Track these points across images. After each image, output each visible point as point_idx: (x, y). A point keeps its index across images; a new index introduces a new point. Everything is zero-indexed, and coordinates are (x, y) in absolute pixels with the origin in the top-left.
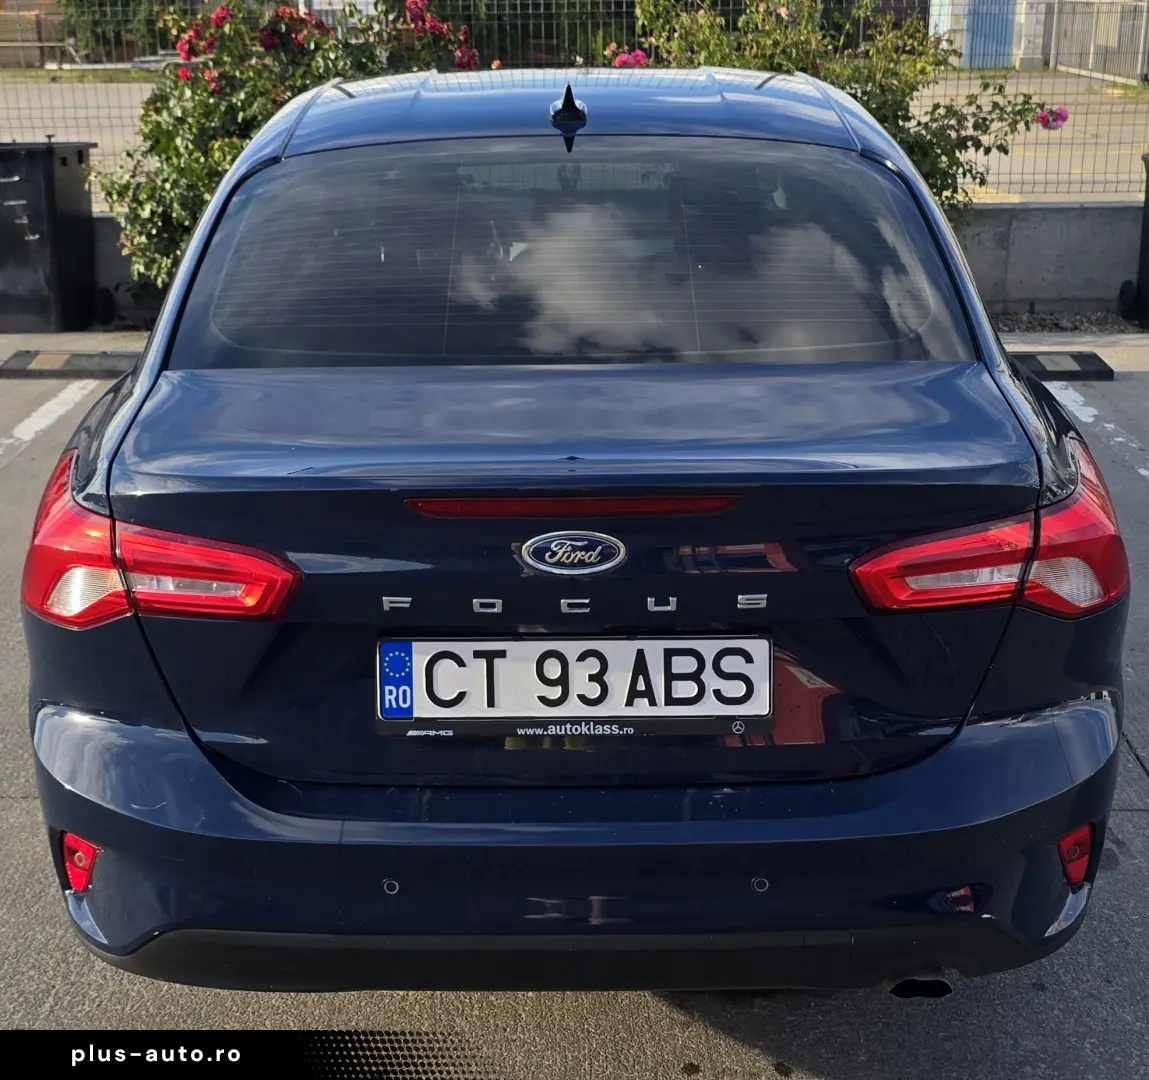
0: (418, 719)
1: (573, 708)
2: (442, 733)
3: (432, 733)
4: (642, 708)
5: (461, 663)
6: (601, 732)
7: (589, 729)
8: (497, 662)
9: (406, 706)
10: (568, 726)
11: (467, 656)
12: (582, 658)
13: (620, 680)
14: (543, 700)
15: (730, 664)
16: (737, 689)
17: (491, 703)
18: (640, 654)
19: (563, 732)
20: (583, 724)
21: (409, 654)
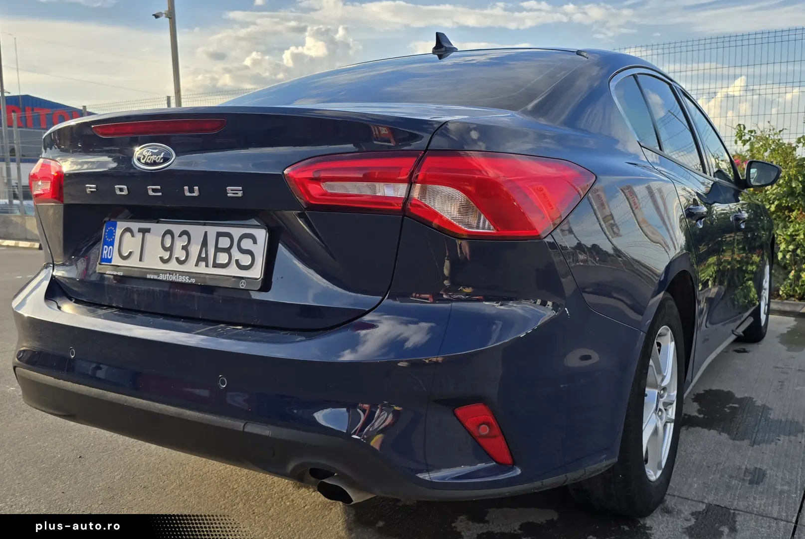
4: (202, 269)
5: (133, 236)
6: (181, 280)
7: (176, 278)
8: (147, 234)
9: (109, 257)
10: (168, 275)
14: (161, 258)
19: (165, 279)
20: (174, 274)
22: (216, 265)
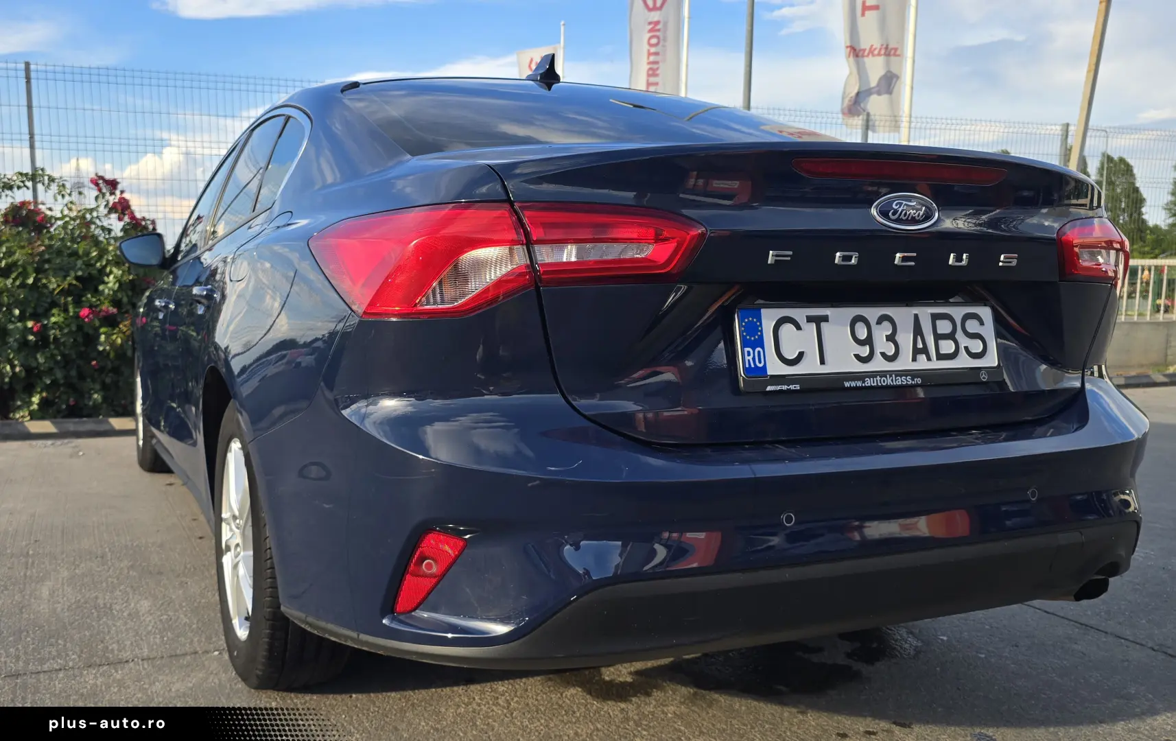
0: (772, 376)
1: (878, 364)
2: (792, 387)
3: (785, 387)
4: (922, 364)
6: (900, 383)
7: (892, 380)
8: (823, 325)
9: (761, 365)
10: (878, 378)
11: (802, 321)
12: (879, 322)
13: (906, 339)
14: (857, 357)
15: (972, 326)
16: (977, 346)
17: (822, 362)
18: (916, 316)
19: (875, 384)
20: (888, 376)
21: (760, 320)
22: (941, 357)
